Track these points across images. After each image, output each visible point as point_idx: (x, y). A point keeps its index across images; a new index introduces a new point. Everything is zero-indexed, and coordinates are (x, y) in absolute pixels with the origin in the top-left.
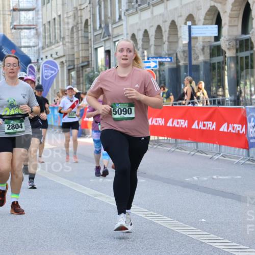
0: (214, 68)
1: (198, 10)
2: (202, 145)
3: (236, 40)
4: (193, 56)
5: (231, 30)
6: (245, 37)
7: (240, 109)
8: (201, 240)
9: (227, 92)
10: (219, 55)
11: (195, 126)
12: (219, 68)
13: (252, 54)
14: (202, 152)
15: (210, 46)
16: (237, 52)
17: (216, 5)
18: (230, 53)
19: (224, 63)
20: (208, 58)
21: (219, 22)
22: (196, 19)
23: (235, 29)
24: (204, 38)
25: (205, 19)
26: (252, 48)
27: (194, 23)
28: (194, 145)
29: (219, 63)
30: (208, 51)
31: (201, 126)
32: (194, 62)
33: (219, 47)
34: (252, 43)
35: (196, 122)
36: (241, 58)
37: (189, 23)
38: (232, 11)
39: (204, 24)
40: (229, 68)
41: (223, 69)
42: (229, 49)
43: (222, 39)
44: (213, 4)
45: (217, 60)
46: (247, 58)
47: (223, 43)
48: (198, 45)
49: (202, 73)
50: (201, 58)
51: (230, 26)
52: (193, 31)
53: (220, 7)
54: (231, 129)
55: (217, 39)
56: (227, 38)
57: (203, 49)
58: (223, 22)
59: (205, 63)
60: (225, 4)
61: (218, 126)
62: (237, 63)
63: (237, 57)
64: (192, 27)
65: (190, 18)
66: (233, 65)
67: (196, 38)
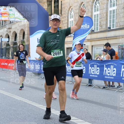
0: (7, 49)
1: (3, 34)
2: (4, 69)
3: (13, 42)
4: (2, 46)
5: (12, 40)
6: (15, 42)
7: (13, 60)
8: (3, 93)
9: (10, 55)
10: (8, 46)
11: (2, 64)
12: (8, 49)
13: (17, 46)
14: (4, 71)
15: (6, 44)
16: (13, 45)
17: (8, 33)
18: (11, 46)
19: (10, 48)
20: (6, 46)
21: (9, 37)
22: (3, 37)
23: (13, 40)
24: (5, 41)
25: (5, 37)
26: (17, 45)
27: (2, 37)
28: (2, 69)
29: (8, 48)
30: (6, 45)
31: (4, 64)
32: (2, 48)
33: (9, 44)
34: (17, 43)
35: (2, 63)
36: (14, 47)
37: (1, 37)
38: (12, 35)
39: (5, 38)
40: (11, 49)
41: (10, 49)
42: (11, 45)
43: (9, 42)
44: (7, 33)
45: (8, 47)
46: (16, 47)
47: (10, 43)
48: (3, 43)
49: (4, 50)
50: (4, 46)
51: (12, 39)
52: (2, 39)
53: (9, 34)
54: (11, 65)
55: (8, 42)
56: (11, 42)
57: (4, 44)
58: (10, 38)
59: (5, 48)
60: (10, 33)
61: (8, 64)
62: (13, 48)
63: (13, 47)
64: (2, 38)
65: (1, 36)
66: (12, 49)
67: (3, 41)
